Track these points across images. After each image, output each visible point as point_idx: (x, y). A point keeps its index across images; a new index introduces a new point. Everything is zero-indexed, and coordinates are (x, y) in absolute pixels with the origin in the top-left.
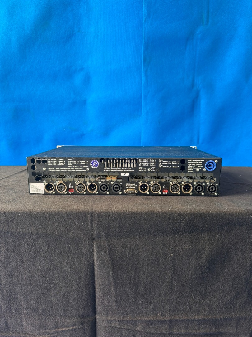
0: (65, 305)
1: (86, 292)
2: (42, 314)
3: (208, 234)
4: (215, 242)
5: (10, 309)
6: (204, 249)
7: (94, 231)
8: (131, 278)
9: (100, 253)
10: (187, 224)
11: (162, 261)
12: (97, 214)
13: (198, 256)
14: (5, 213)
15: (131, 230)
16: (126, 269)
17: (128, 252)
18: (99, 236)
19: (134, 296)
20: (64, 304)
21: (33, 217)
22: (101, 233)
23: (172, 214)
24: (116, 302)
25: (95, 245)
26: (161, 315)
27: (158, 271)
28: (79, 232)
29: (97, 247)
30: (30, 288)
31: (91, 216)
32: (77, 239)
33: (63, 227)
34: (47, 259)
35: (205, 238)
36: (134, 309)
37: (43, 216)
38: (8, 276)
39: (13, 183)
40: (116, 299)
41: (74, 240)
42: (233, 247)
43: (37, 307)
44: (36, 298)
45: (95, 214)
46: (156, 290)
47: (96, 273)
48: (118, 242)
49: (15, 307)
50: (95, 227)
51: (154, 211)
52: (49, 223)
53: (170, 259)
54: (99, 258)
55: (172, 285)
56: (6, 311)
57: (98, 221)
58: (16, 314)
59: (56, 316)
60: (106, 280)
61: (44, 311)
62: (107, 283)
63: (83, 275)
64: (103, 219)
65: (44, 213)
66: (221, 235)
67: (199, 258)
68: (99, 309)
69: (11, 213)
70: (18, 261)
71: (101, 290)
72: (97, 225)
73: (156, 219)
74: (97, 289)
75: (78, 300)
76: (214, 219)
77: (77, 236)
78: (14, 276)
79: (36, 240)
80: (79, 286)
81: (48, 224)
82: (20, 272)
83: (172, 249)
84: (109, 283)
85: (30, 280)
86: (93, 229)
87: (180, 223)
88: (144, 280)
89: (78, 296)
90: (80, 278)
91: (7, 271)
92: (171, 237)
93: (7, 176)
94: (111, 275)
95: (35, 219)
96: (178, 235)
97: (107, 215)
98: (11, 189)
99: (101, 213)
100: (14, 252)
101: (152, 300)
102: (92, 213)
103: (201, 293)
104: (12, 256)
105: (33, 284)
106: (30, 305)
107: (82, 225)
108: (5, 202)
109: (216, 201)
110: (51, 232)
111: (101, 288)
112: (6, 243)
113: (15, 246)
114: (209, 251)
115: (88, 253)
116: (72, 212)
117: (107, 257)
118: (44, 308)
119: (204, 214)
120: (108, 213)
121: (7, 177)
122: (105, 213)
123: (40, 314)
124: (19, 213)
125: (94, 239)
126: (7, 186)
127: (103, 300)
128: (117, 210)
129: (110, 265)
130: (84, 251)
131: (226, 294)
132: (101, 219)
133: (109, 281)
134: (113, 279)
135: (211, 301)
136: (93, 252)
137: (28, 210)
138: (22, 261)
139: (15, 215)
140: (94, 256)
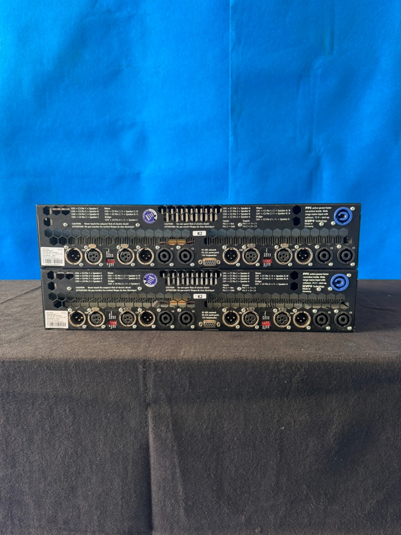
0: (101, 514)
1: (135, 492)
2: (64, 529)
3: (337, 397)
4: (348, 410)
5: (12, 519)
6: (331, 421)
7: (149, 391)
8: (209, 469)
9: (159, 428)
10: (303, 380)
11: (261, 441)
12: (154, 363)
13: (321, 432)
14: (3, 361)
15: (209, 390)
16: (202, 455)
17: (205, 427)
18: (156, 401)
19: (215, 501)
20: (99, 513)
21: (50, 369)
22: (160, 396)
23: (277, 364)
24: (186, 510)
25: (150, 415)
26: (261, 532)
27: (255, 458)
28: (124, 393)
29: (154, 418)
30: (43, 485)
31: (143, 367)
32: (120, 405)
33: (97, 385)
34: (71, 437)
35: (332, 402)
36: (215, 522)
37: (66, 367)
38: (9, 464)
39: (19, 309)
40: (186, 504)
41: (115, 406)
42: (379, 418)
43: (56, 516)
44: (53, 501)
45: (150, 364)
46: (252, 490)
47: (152, 461)
48: (188, 410)
49: (19, 515)
50: (150, 385)
51: (247, 359)
52: (75, 378)
53: (275, 438)
54: (157, 436)
55: (278, 482)
56: (5, 522)
57: (155, 376)
58: (21, 527)
59: (86, 531)
60: (168, 472)
61: (66, 522)
62: (170, 477)
63: (131, 464)
64: (163, 373)
65: (66, 362)
66: (359, 398)
67: (322, 436)
68: (157, 521)
69: (14, 362)
70: (24, 440)
71: (160, 489)
72: (154, 381)
73: (251, 373)
74: (154, 488)
75: (122, 507)
76: (346, 372)
77: (120, 400)
78: (17, 465)
79: (53, 406)
80: (123, 482)
81: (73, 380)
82: (28, 458)
83: (278, 421)
84: (173, 478)
85: (43, 472)
86: (147, 389)
87: (291, 378)
88: (231, 472)
89: (122, 498)
90: (125, 468)
91: (7, 457)
92: (277, 402)
93: (10, 297)
94: (177, 464)
95: (52, 371)
96: (287, 399)
97: (170, 365)
98: (17, 320)
99: (160, 362)
100: (17, 426)
101: (246, 506)
102: (144, 362)
103: (326, 495)
104: (14, 431)
105: (49, 478)
106: (43, 513)
107: (129, 382)
108: (5, 343)
109: (349, 341)
110: (79, 394)
111: (160, 486)
112: (4, 411)
113: (20, 416)
114: (339, 425)
115: (139, 428)
116: (112, 360)
117: (170, 435)
118: (67, 518)
119: (330, 363)
120: (172, 362)
121: (10, 300)
122: (166, 362)
123: (60, 528)
124: (26, 362)
125: (149, 405)
126: (9, 315)
127: (164, 505)
128: (186, 357)
129: (175, 448)
130: (133, 424)
131: (369, 497)
132: (160, 372)
133: (174, 474)
134: (181, 471)
135: (343, 508)
136: (147, 426)
137: (40, 357)
138: (31, 441)
139: (19, 365)
140: (148, 434)
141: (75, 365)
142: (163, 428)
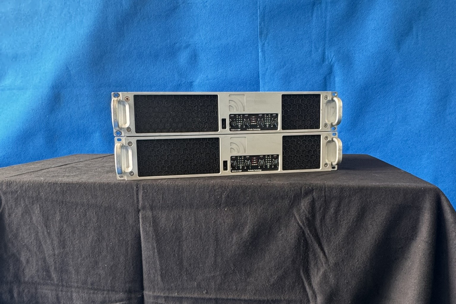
3: (250, 208)
9: (145, 224)
11: (205, 235)
12: (143, 186)
15: (174, 202)
17: (171, 225)
22: (146, 205)
24: (162, 276)
25: (140, 216)
26: (207, 293)
28: (126, 203)
29: (143, 218)
31: (137, 188)
32: (124, 210)
33: (111, 198)
35: (247, 211)
37: (94, 187)
40: (161, 272)
41: (121, 211)
42: (277, 222)
43: (87, 280)
44: (85, 270)
45: (140, 186)
47: (142, 245)
49: (66, 279)
50: (140, 198)
54: (145, 229)
56: (58, 284)
57: (143, 193)
58: (67, 287)
59: (104, 290)
60: (151, 252)
61: (92, 284)
63: (130, 247)
65: (95, 184)
72: (143, 196)
74: (144, 262)
75: (125, 274)
77: (123, 207)
80: (125, 258)
81: (98, 195)
84: (154, 256)
86: (138, 201)
87: (222, 195)
88: (187, 253)
89: (125, 269)
90: (127, 250)
92: (214, 210)
94: (155, 247)
95: (87, 189)
96: (220, 208)
97: (152, 186)
99: (146, 184)
100: (67, 222)
101: (197, 276)
102: (137, 184)
103: (246, 271)
104: (65, 225)
106: (80, 278)
107: (129, 197)
110: (101, 203)
111: (147, 261)
112: (60, 213)
113: (68, 216)
114: (251, 225)
115: (134, 224)
117: (151, 229)
118: (93, 281)
119: (245, 186)
122: (149, 185)
123: (89, 288)
125: (140, 210)
127: (149, 273)
129: (154, 237)
130: (131, 222)
131: (273, 274)
134: (158, 251)
136: (139, 223)
140: (140, 228)
141: (99, 186)
142: (148, 225)
